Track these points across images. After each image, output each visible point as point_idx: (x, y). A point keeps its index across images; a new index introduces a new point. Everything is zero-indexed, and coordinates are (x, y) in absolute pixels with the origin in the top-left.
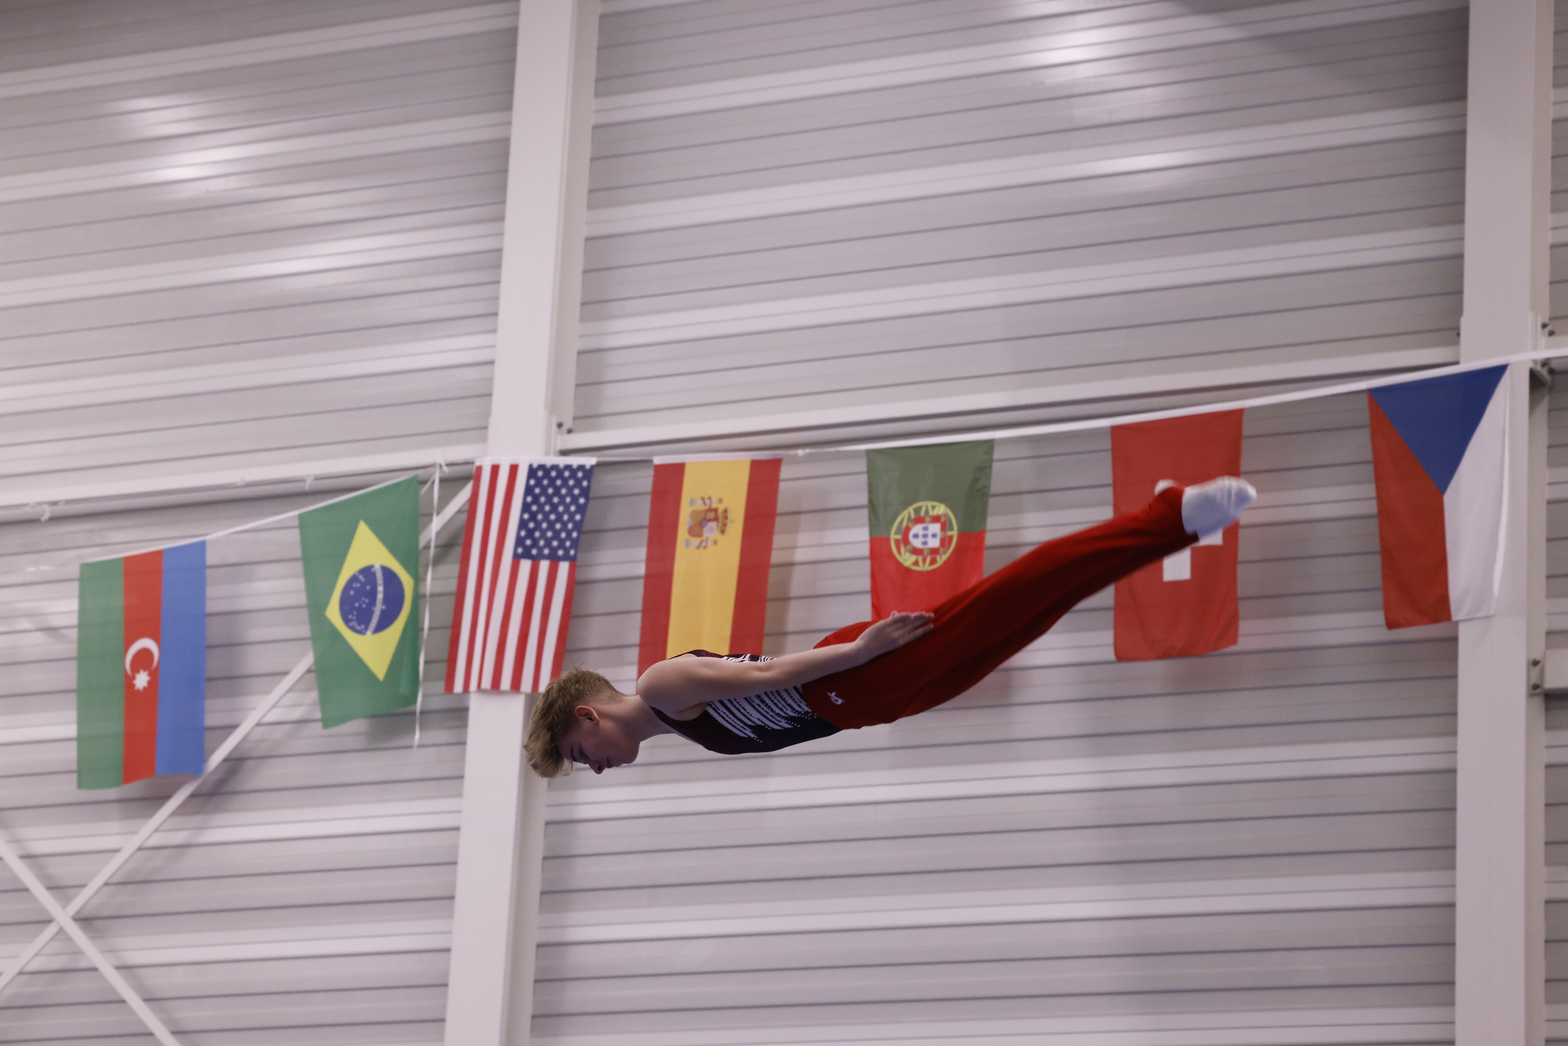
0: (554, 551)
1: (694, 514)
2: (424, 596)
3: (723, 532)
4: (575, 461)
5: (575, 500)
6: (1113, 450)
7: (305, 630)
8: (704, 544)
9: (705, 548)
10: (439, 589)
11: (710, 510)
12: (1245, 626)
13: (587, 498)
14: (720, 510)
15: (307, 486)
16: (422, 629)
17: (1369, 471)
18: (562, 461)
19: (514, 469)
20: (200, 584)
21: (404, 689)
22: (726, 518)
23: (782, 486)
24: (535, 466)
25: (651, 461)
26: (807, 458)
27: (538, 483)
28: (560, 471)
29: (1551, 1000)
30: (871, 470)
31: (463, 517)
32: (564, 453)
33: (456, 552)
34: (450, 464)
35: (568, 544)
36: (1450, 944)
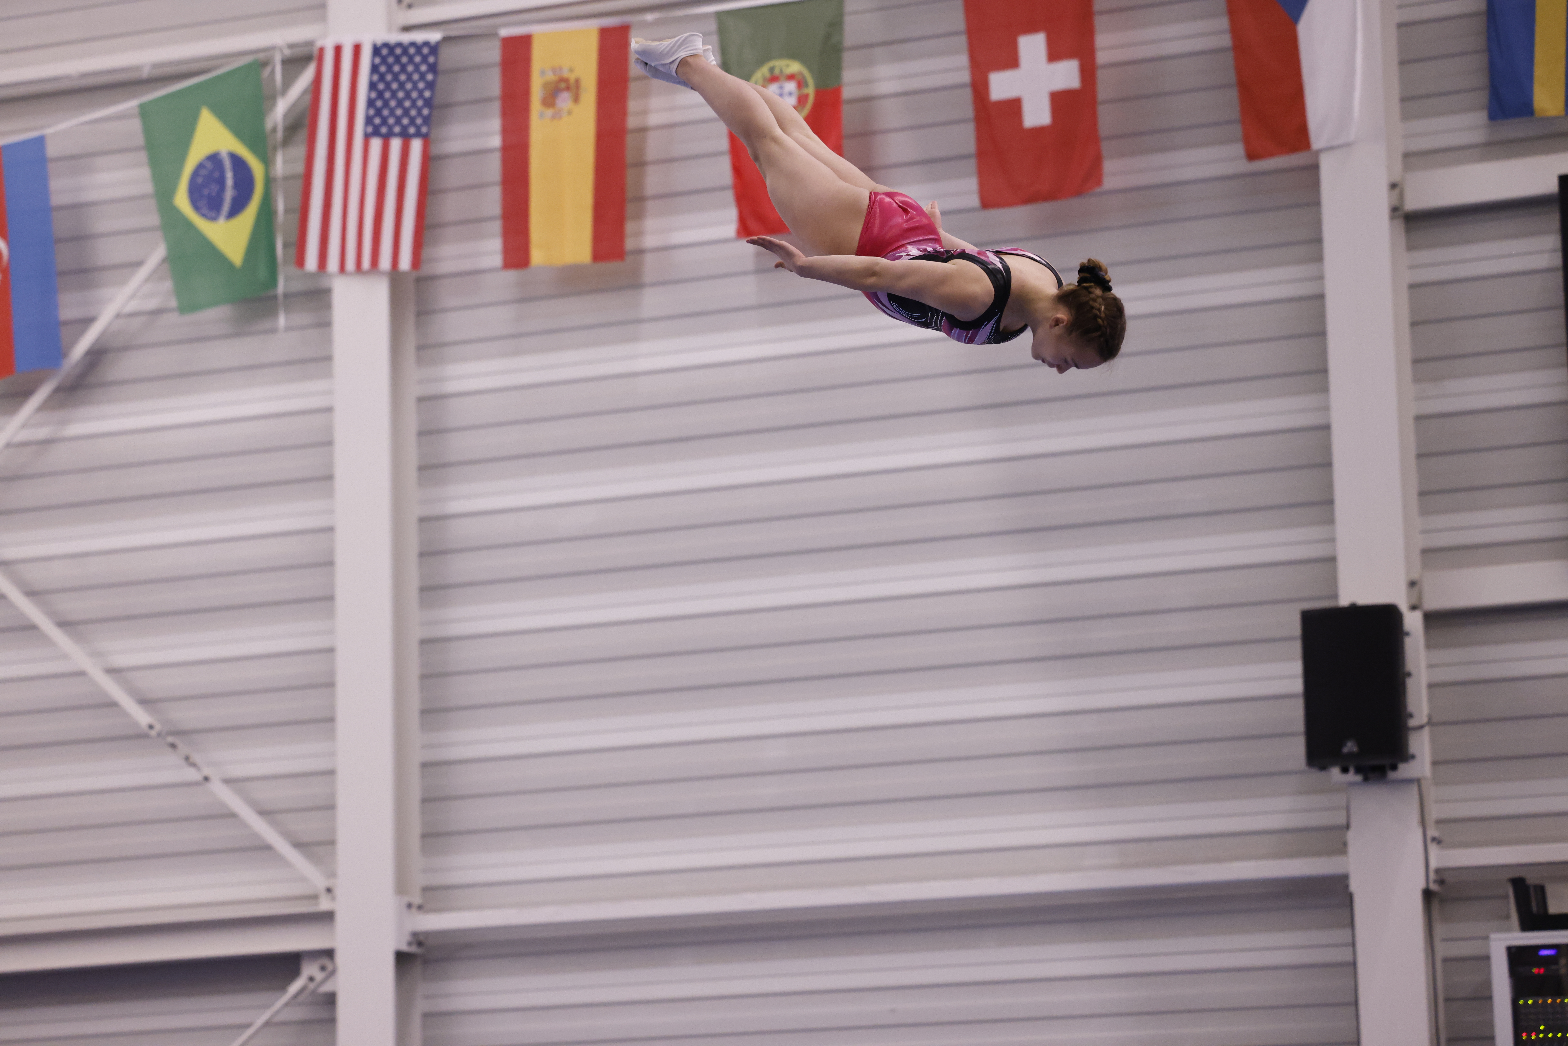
0: (404, 129)
1: (546, 85)
2: (276, 180)
3: (576, 101)
4: (419, 37)
5: (422, 77)
7: (154, 219)
8: (558, 115)
9: (560, 118)
10: (290, 171)
11: (562, 80)
12: (1108, 166)
13: (436, 74)
14: (572, 80)
15: (145, 73)
16: (277, 213)
17: (1221, 4)
18: (407, 38)
20: (43, 178)
21: (262, 273)
22: (578, 87)
24: (379, 44)
25: (497, 34)
26: (657, 23)
27: (384, 60)
28: (405, 48)
29: (1424, 512)
30: (722, 31)
31: (308, 98)
32: (407, 29)
33: (303, 134)
34: (291, 46)
35: (419, 121)
36: (1327, 465)
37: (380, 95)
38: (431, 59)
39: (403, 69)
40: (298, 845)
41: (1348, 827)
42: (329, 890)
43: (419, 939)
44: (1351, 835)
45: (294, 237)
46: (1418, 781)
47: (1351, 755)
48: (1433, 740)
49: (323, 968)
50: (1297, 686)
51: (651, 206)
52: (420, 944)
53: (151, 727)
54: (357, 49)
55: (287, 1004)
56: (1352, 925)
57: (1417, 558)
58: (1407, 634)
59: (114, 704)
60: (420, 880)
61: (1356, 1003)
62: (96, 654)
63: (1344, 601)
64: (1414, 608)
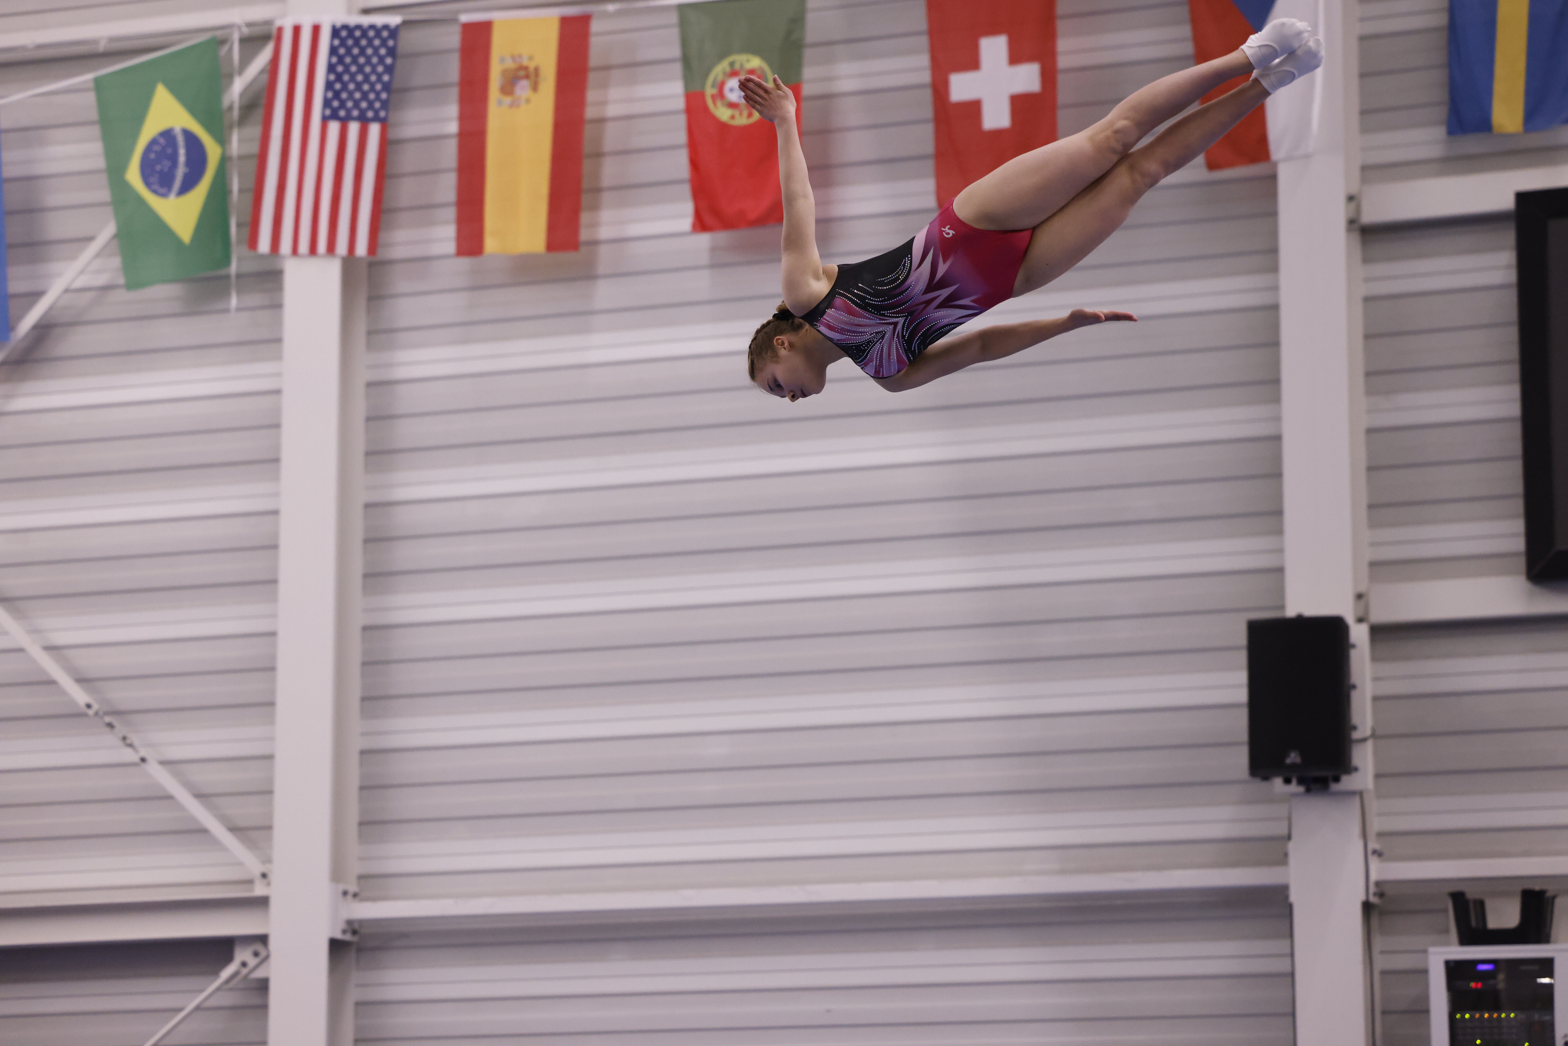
0: (363, 112)
1: (505, 72)
2: (230, 158)
3: (535, 89)
4: (379, 20)
5: (381, 60)
7: (105, 195)
8: (516, 103)
9: (518, 106)
10: (245, 151)
11: (521, 68)
13: (395, 58)
14: (531, 68)
15: (101, 47)
17: (1185, 11)
18: (366, 20)
21: (215, 252)
22: (537, 76)
23: (593, 41)
24: (338, 26)
25: (457, 19)
26: (618, 14)
27: (343, 43)
28: (364, 31)
29: (1373, 524)
30: (683, 24)
31: (265, 77)
32: (366, 11)
33: (259, 114)
34: (249, 25)
35: (377, 105)
36: (1278, 475)
37: (339, 78)
38: (391, 43)
39: (362, 52)
40: (234, 829)
41: (1289, 837)
42: (264, 876)
43: (353, 927)
44: (1291, 845)
45: (247, 218)
46: (1361, 794)
47: (1293, 766)
48: (1375, 753)
49: (256, 954)
50: (1242, 695)
51: (606, 197)
52: (354, 932)
53: (89, 706)
54: (316, 29)
55: (218, 989)
56: (1291, 935)
57: (1365, 571)
58: (1353, 646)
59: (52, 682)
60: (356, 868)
61: (1293, 1014)
62: (35, 631)
63: (1291, 612)
64: (1360, 620)
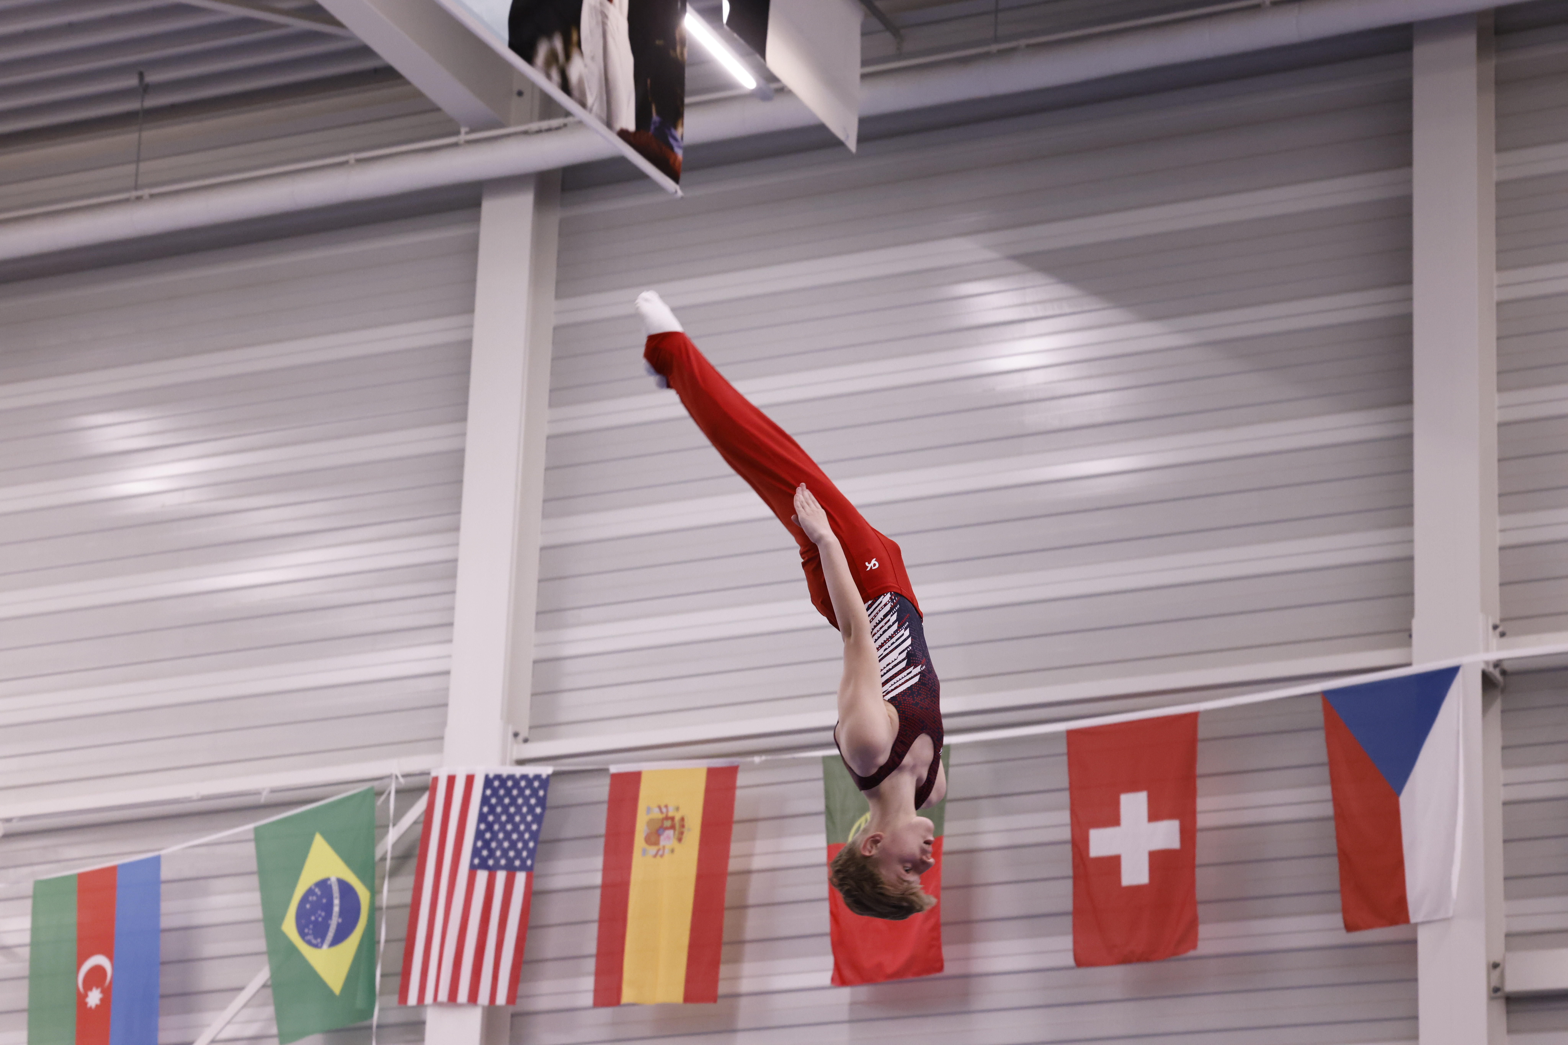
0: (510, 861)
1: (650, 822)
2: (381, 908)
3: (680, 840)
4: (531, 770)
5: (531, 810)
6: (1069, 754)
7: (261, 944)
8: (660, 853)
9: (662, 856)
10: (396, 901)
11: (667, 818)
12: (1204, 930)
13: (544, 808)
14: (677, 819)
15: (263, 799)
16: (379, 942)
17: (1325, 772)
18: (518, 771)
19: (470, 779)
20: (155, 899)
21: (360, 1003)
22: (683, 826)
23: (739, 793)
24: (491, 776)
25: (607, 770)
26: (765, 765)
27: (495, 793)
28: (516, 781)
30: (828, 777)
31: (421, 826)
32: (520, 762)
33: (413, 865)
34: (407, 776)
35: (525, 854)
37: (490, 827)
38: (541, 793)
39: (513, 801)
51: (749, 949)
